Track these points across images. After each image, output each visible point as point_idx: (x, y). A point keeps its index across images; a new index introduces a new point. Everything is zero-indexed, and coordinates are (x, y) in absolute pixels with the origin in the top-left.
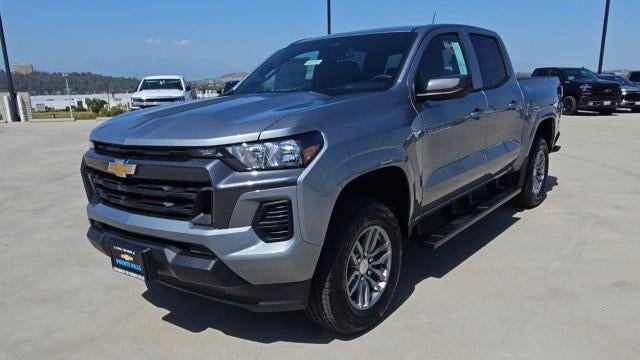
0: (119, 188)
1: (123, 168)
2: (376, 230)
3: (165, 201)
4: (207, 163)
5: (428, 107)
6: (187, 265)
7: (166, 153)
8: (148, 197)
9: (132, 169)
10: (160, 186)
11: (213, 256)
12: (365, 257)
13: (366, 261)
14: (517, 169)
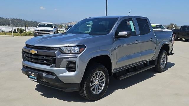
0: (32, 57)
1: (34, 52)
2: (100, 72)
3: (44, 60)
4: (56, 51)
5: (119, 39)
6: (48, 77)
7: (45, 48)
8: (40, 59)
9: (36, 52)
10: (43, 57)
11: (55, 75)
12: (97, 79)
13: (98, 81)
14: (154, 59)
